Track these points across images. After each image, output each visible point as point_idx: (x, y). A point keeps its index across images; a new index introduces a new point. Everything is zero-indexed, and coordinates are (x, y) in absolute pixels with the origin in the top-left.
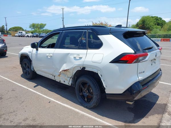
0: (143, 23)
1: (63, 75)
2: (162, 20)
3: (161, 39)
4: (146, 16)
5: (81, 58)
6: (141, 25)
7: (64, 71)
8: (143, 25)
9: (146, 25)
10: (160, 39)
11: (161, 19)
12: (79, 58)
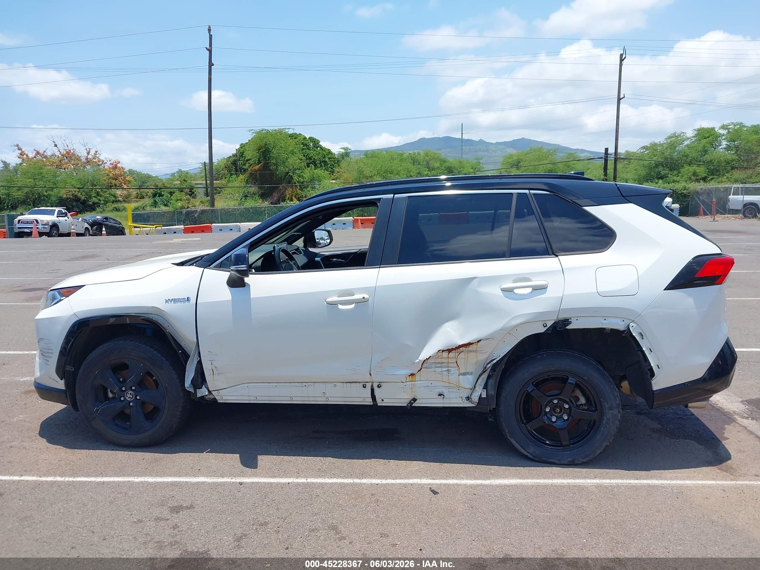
0: (265, 159)
1: (439, 370)
2: (322, 148)
3: (355, 221)
4: (270, 129)
5: (542, 288)
6: (257, 167)
7: (450, 351)
8: (266, 166)
9: (276, 164)
10: (349, 221)
11: (316, 143)
12: (529, 290)
